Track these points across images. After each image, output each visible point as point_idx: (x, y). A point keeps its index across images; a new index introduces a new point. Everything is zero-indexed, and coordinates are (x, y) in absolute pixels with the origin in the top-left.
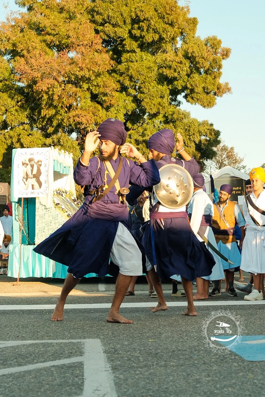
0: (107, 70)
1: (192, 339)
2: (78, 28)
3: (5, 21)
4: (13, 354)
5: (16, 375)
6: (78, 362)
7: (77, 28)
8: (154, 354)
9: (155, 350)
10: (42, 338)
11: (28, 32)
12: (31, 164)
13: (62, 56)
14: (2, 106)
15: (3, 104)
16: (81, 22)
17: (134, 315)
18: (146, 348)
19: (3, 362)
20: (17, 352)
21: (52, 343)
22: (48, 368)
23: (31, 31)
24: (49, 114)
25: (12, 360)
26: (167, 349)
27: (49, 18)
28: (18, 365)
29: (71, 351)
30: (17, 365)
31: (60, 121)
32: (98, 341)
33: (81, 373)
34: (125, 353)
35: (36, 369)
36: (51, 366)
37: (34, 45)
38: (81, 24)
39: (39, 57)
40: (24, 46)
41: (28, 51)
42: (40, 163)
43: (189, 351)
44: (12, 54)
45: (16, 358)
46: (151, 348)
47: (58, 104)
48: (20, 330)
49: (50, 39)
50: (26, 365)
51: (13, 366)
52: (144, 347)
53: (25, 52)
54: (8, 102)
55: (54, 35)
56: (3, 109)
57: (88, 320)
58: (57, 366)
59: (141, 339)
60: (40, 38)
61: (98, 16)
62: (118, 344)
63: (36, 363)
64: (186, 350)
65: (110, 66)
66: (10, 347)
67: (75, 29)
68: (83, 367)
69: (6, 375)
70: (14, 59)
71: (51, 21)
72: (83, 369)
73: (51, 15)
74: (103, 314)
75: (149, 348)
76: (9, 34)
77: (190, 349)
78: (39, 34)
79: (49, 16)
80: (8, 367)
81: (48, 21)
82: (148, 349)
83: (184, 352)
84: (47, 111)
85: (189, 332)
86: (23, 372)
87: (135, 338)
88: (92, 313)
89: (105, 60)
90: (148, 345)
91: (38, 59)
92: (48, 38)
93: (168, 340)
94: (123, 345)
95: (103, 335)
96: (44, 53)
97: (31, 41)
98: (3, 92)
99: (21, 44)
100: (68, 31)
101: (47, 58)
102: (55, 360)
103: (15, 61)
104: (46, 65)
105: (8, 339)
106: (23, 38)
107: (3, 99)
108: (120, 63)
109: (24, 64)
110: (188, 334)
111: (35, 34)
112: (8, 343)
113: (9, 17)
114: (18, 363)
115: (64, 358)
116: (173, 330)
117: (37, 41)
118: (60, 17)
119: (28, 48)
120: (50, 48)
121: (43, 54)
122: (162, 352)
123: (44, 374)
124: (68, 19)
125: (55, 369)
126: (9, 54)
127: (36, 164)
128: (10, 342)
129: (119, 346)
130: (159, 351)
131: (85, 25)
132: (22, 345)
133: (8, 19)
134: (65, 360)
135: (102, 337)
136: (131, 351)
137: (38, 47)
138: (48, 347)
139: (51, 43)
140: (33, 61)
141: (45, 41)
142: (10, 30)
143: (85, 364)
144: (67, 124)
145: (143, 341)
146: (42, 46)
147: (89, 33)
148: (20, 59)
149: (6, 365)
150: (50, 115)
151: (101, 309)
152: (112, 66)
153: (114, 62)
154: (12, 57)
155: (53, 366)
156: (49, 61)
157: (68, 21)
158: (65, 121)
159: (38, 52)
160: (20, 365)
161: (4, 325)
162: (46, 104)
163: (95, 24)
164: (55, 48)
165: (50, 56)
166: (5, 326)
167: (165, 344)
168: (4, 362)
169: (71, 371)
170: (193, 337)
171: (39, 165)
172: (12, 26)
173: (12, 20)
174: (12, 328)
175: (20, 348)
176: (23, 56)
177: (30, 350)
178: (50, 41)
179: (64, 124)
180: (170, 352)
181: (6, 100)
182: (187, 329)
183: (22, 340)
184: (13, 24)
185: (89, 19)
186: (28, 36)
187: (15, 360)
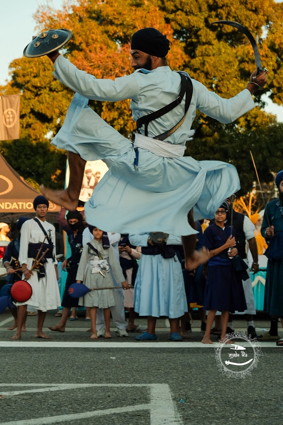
0: (178, 66)
1: (278, 386)
2: (146, 17)
3: (61, 9)
4: (68, 399)
5: (71, 422)
6: (143, 410)
7: (144, 17)
8: (233, 403)
9: (234, 399)
10: (101, 381)
11: (88, 22)
12: (88, 176)
13: (126, 50)
14: (57, 108)
15: (57, 106)
16: (149, 9)
17: (209, 357)
18: (224, 396)
19: (55, 408)
20: (72, 396)
21: (112, 387)
22: (108, 416)
23: (91, 20)
24: (110, 118)
25: (66, 406)
26: (248, 397)
27: (112, 6)
28: (74, 412)
29: (134, 398)
30: (72, 412)
31: (122, 126)
32: (167, 385)
33: (147, 424)
34: (198, 401)
35: (94, 417)
36: (112, 414)
37: (94, 37)
38: (149, 12)
39: (100, 50)
40: (82, 38)
41: (88, 45)
42: (98, 175)
43: (274, 401)
44: (68, 48)
45: (71, 404)
46: (229, 396)
47: (120, 105)
48: (75, 372)
49: (113, 30)
50: (82, 412)
51: (68, 412)
52: (221, 395)
53: (84, 46)
54: (63, 103)
55: (117, 25)
56: (57, 111)
57: (153, 361)
58: (119, 413)
59: (216, 385)
60: (101, 28)
61: (169, 3)
62: (190, 390)
63: (95, 410)
64: (271, 400)
65: (183, 61)
66: (64, 390)
67: (142, 17)
68: (150, 416)
69: (60, 422)
70: (70, 53)
71: (115, 8)
72: (150, 419)
73: (114, 2)
74: (172, 354)
75: (226, 396)
76: (66, 25)
77: (275, 398)
78: (100, 24)
79: (112, 3)
80: (62, 414)
81: (110, 9)
82: (225, 398)
83: (268, 402)
84: (108, 114)
85: (275, 378)
86: (80, 420)
87: (211, 383)
88: (158, 353)
89: (175, 54)
90: (226, 392)
91: (98, 53)
92: (111, 29)
93: (249, 387)
94: (195, 391)
95: (173, 379)
96: (106, 47)
97: (91, 32)
98: (57, 92)
99: (79, 36)
100: (134, 20)
101: (109, 52)
102: (116, 407)
103: (72, 56)
104: (107, 60)
105: (61, 381)
106: (81, 29)
107: (57, 100)
108: (194, 57)
109: (83, 59)
110: (272, 380)
111: (95, 25)
112: (62, 386)
113: (66, 5)
114: (73, 409)
115: (127, 405)
116: (255, 376)
117: (98, 32)
118: (125, 3)
119: (88, 40)
120: (112, 39)
121: (104, 47)
122: (242, 401)
123: (104, 422)
124: (134, 7)
125: (117, 418)
126: (64, 48)
127: (94, 176)
128: (63, 385)
129: (191, 392)
130: (238, 400)
131: (153, 14)
132: (77, 389)
133: (64, 7)
134: (128, 407)
135: (171, 382)
136: (205, 399)
137: (99, 40)
138: (108, 392)
139: (113, 35)
140: (92, 55)
141: (107, 32)
142: (68, 19)
143: (151, 412)
144: (130, 130)
145: (219, 387)
146: (104, 38)
147: (158, 23)
148: (78, 54)
149: (59, 411)
150: (112, 119)
151: (168, 348)
152: (185, 61)
153: (187, 56)
154: (69, 52)
155: (115, 414)
156: (111, 55)
157: (134, 9)
158: (128, 125)
159: (98, 46)
160: (75, 412)
161: (56, 365)
162: (107, 106)
163: (166, 12)
164: (118, 40)
165: (113, 50)
166: (58, 366)
167: (245, 391)
168: (57, 407)
169: (136, 421)
170: (279, 385)
171: (97, 177)
172: (69, 15)
173: (69, 8)
174: (65, 369)
175: (75, 392)
176: (81, 50)
177: (87, 394)
178: (113, 32)
179: (128, 129)
180: (251, 401)
181: (60, 101)
182: (272, 374)
183: (78, 383)
184: (71, 12)
185: (159, 6)
186: (87, 27)
187: (70, 406)
